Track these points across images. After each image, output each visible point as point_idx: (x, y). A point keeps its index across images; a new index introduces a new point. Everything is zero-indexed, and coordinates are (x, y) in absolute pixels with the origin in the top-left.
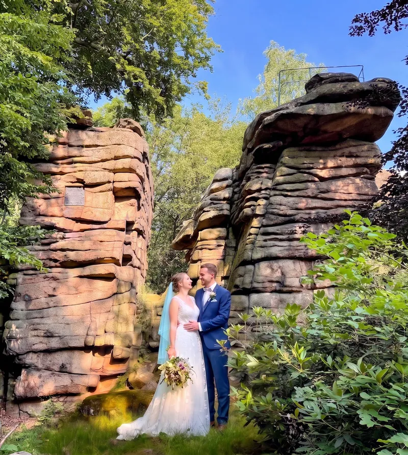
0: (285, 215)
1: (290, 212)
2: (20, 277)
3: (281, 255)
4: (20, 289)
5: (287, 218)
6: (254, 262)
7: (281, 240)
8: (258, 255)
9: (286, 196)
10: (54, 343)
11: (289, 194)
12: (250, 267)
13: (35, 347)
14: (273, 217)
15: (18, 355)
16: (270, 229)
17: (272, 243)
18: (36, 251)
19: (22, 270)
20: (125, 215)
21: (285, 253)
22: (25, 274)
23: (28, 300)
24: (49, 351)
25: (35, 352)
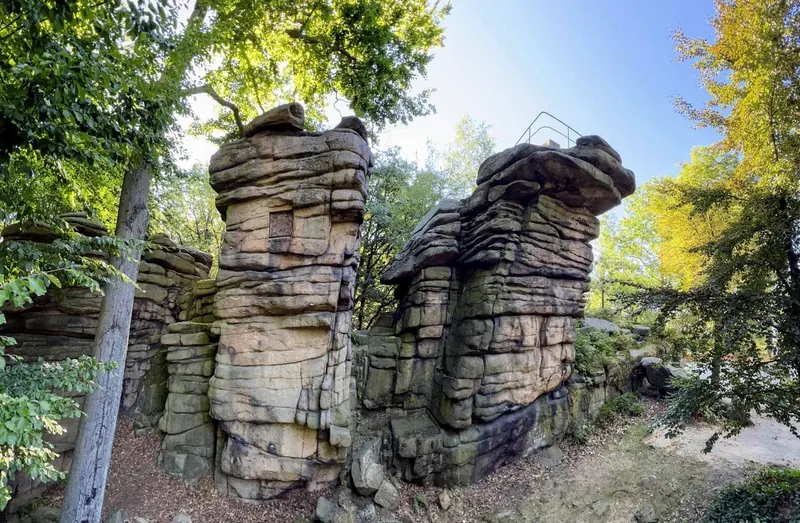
0: (533, 267)
1: (537, 264)
2: (223, 324)
3: (523, 311)
4: (224, 340)
5: (533, 270)
6: (494, 317)
7: (524, 293)
8: (500, 308)
9: (535, 245)
10: (261, 415)
11: (540, 244)
12: (489, 323)
13: (241, 416)
14: (522, 266)
15: (223, 421)
16: (516, 280)
17: (515, 295)
18: (240, 295)
19: (225, 318)
20: (342, 248)
21: (528, 309)
22: (228, 323)
23: (233, 354)
24: (255, 423)
25: (241, 421)
